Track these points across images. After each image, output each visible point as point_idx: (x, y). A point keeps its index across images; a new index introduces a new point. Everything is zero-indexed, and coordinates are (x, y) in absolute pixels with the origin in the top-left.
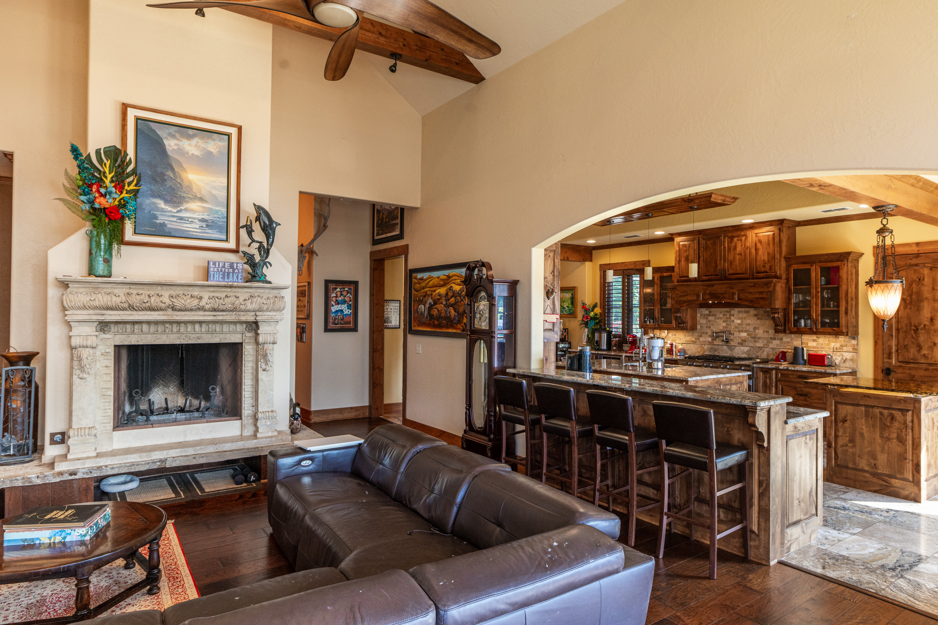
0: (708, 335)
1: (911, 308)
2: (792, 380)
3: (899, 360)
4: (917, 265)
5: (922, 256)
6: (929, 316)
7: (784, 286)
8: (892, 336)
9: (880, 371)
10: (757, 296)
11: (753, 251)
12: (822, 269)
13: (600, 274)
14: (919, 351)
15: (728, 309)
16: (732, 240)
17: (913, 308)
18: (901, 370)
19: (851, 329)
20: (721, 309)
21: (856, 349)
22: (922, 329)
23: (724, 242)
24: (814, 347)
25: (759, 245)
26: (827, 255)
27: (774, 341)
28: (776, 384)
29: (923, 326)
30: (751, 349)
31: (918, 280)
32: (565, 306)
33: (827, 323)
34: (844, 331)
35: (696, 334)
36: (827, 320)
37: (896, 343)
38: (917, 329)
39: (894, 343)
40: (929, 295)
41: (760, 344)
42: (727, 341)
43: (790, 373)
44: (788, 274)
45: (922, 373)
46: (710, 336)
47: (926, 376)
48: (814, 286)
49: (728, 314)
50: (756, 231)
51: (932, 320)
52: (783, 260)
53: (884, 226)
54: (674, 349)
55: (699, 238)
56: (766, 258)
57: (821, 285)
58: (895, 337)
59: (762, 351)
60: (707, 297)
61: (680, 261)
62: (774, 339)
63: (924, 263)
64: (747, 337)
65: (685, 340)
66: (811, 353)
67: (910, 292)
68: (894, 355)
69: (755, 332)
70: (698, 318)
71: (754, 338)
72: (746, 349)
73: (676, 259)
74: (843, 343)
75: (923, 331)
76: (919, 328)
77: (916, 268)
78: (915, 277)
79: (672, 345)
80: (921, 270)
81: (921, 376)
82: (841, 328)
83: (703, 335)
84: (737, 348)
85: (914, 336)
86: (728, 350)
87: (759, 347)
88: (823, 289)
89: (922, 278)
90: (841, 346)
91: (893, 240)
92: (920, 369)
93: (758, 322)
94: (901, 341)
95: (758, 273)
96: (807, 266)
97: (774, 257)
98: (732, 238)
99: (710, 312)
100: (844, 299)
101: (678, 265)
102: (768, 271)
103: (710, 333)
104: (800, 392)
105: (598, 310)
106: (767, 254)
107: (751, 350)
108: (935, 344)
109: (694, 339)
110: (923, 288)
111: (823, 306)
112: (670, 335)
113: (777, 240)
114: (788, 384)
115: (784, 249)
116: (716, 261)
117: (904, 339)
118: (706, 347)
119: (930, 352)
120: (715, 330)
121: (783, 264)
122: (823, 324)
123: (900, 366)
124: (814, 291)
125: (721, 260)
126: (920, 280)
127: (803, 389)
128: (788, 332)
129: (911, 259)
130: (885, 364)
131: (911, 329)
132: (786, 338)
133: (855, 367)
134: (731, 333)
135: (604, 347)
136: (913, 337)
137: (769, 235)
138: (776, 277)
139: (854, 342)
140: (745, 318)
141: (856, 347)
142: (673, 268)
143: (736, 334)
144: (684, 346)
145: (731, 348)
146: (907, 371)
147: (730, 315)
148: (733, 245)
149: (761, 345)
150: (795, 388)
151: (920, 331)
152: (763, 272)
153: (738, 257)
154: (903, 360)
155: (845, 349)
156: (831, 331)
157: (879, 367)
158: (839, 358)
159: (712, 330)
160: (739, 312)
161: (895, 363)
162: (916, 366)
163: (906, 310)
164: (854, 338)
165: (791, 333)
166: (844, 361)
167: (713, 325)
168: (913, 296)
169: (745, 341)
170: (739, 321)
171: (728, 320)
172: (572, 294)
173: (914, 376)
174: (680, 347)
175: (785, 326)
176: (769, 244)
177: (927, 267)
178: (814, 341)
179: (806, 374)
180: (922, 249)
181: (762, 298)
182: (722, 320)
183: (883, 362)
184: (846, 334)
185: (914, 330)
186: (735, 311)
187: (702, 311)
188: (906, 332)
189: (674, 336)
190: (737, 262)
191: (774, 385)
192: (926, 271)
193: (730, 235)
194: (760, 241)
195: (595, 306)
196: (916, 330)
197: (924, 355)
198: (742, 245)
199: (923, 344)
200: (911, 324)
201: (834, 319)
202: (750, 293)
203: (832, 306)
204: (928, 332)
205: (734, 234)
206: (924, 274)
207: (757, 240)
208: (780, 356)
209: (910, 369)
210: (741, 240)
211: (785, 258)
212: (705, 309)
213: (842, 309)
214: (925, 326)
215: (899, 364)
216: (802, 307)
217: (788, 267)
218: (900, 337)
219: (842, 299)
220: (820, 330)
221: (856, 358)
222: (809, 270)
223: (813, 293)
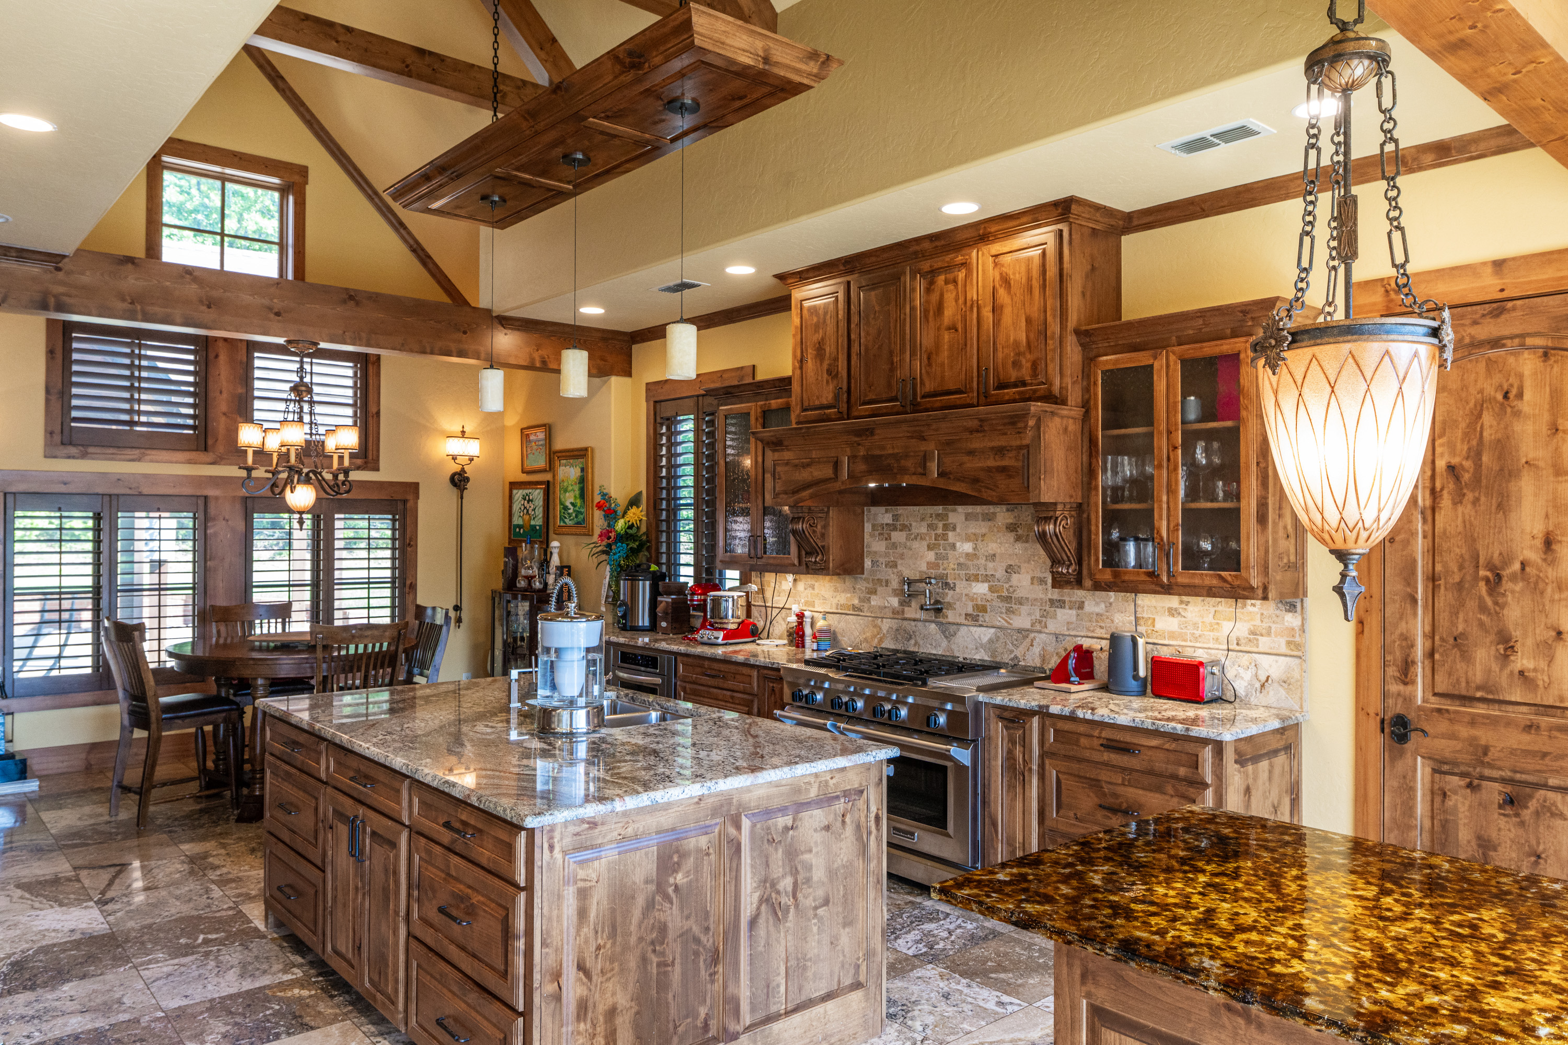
0: (889, 589)
1: (1476, 502)
2: (1087, 754)
3: (1438, 689)
4: (1496, 343)
5: (1514, 309)
6: (1539, 528)
7: (1073, 427)
8: (1414, 601)
9: (1374, 725)
10: (991, 463)
11: (987, 313)
12: (1188, 364)
13: (648, 409)
14: (1506, 657)
15: (939, 509)
16: (932, 283)
17: (1483, 499)
18: (1443, 726)
19: (1277, 576)
20: (921, 509)
21: (1298, 646)
22: (1513, 578)
23: (913, 290)
24: (1172, 635)
25: (1002, 292)
26: (1203, 313)
27: (1060, 612)
28: (1042, 766)
29: (1517, 566)
30: (1000, 634)
31: (1500, 397)
32: (568, 504)
33: (1207, 553)
34: (1255, 582)
35: (862, 585)
36: (1206, 545)
37: (1428, 628)
38: (1499, 577)
39: (1419, 626)
40: (1540, 453)
41: (1022, 621)
42: (938, 609)
43: (1082, 729)
44: (1087, 390)
45: (1516, 739)
46: (896, 593)
47: (1526, 753)
48: (1163, 427)
49: (940, 525)
50: (996, 248)
51: (1549, 543)
52: (1071, 340)
53: (1344, 27)
54: (808, 631)
55: (849, 283)
56: (1023, 337)
57: (1184, 422)
58: (1425, 607)
59: (1028, 641)
60: (861, 467)
61: (802, 361)
62: (1061, 604)
63: (1523, 336)
64: (989, 596)
65: (835, 601)
66: (1165, 653)
67: (1474, 443)
68: (1420, 670)
69: (1009, 580)
70: (866, 536)
71: (1008, 599)
72: (985, 634)
73: (794, 356)
74: (1258, 622)
75: (1519, 587)
76: (1506, 573)
77: (1493, 353)
78: (1490, 388)
79: (801, 616)
80: (1511, 360)
81: (1513, 752)
82: (1243, 573)
83: (879, 589)
84: (963, 630)
85: (1489, 601)
86: (939, 636)
87: (1019, 631)
88: (1190, 438)
89: (1514, 391)
90: (1253, 633)
91: (1387, 103)
92: (1509, 723)
93: (1019, 548)
94: (1443, 619)
95: (1002, 386)
96: (1141, 359)
97: (1043, 333)
98: (930, 276)
99: (896, 517)
100: (1254, 467)
101: (798, 372)
102: (1028, 378)
103: (895, 584)
104: (1110, 801)
105: (637, 515)
106: (1023, 324)
107: (998, 638)
108: (1559, 633)
109: (856, 602)
110: (1518, 427)
111: (1192, 493)
112: (801, 586)
113: (1052, 271)
114: (1075, 766)
115: (1075, 302)
116: (891, 353)
117: (1455, 614)
118: (886, 625)
119: (1543, 664)
120: (908, 573)
121: (1073, 352)
122: (1193, 559)
123: (1439, 711)
124: (1161, 444)
125: (902, 351)
126: (1506, 396)
127: (1120, 790)
128: (1088, 583)
129: (1475, 323)
130: (1391, 702)
131: (1476, 578)
132: (1094, 603)
133: (1297, 707)
134: (947, 584)
135: (643, 620)
136: (1483, 608)
137: (1029, 260)
138: (1049, 398)
139: (1292, 620)
140: (984, 535)
141: (1297, 639)
142: (787, 381)
143: (961, 586)
144: (833, 621)
145: (948, 631)
146: (1464, 732)
147: (946, 527)
148: (934, 297)
149: (1027, 624)
150: (1095, 784)
151: (1507, 585)
152: (1015, 385)
153: (947, 337)
154: (1451, 690)
155: (1264, 643)
156: (1215, 582)
157: (1372, 712)
158: (1248, 675)
159: (900, 574)
160: (968, 517)
161: (1424, 701)
162: (1495, 712)
163: (1460, 509)
164: (1292, 608)
165: (1098, 586)
166: (1263, 686)
167: (902, 556)
168: (1485, 459)
169: (983, 609)
170: (967, 547)
171: (939, 543)
172: (582, 470)
173: (1486, 750)
174: (821, 624)
175: (1080, 563)
176: (1030, 289)
177: (1535, 348)
178: (1172, 612)
179: (1128, 738)
180: (1516, 284)
181: (1003, 470)
182: (925, 543)
183: (1385, 695)
184: (1260, 592)
185: (1487, 581)
186: (957, 515)
187: (876, 515)
188: (1460, 586)
189: (810, 591)
190: (945, 354)
191: (1035, 767)
192: (1528, 364)
193: (926, 266)
194: (1006, 281)
195: (634, 502)
196: (1495, 582)
197: (1521, 673)
198: (957, 300)
199: (1517, 634)
200: (1476, 558)
201: (1226, 539)
202: (971, 453)
203: (1221, 494)
204: (1536, 587)
205: (938, 263)
206: (1520, 376)
207: (998, 278)
208: (1071, 663)
209: (1473, 721)
210: (955, 281)
211: (1077, 332)
212: (882, 509)
213: (1249, 506)
214: (1523, 565)
215: (1435, 703)
216: (1131, 499)
217: (1089, 361)
218: (1440, 604)
219: (1248, 468)
220: (1180, 580)
221: (1296, 674)
222: (1148, 370)
223: (1160, 449)
